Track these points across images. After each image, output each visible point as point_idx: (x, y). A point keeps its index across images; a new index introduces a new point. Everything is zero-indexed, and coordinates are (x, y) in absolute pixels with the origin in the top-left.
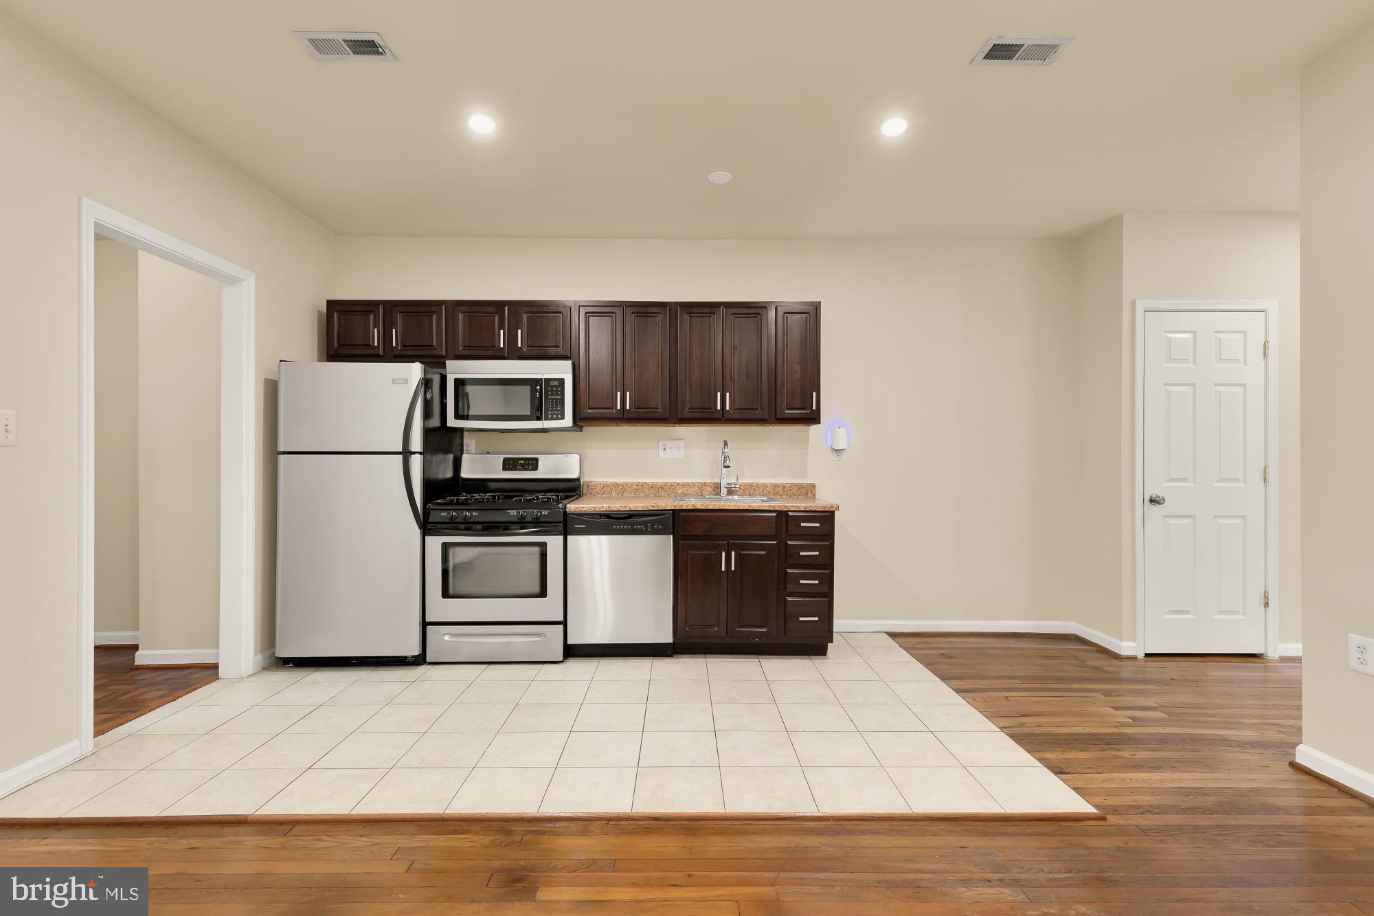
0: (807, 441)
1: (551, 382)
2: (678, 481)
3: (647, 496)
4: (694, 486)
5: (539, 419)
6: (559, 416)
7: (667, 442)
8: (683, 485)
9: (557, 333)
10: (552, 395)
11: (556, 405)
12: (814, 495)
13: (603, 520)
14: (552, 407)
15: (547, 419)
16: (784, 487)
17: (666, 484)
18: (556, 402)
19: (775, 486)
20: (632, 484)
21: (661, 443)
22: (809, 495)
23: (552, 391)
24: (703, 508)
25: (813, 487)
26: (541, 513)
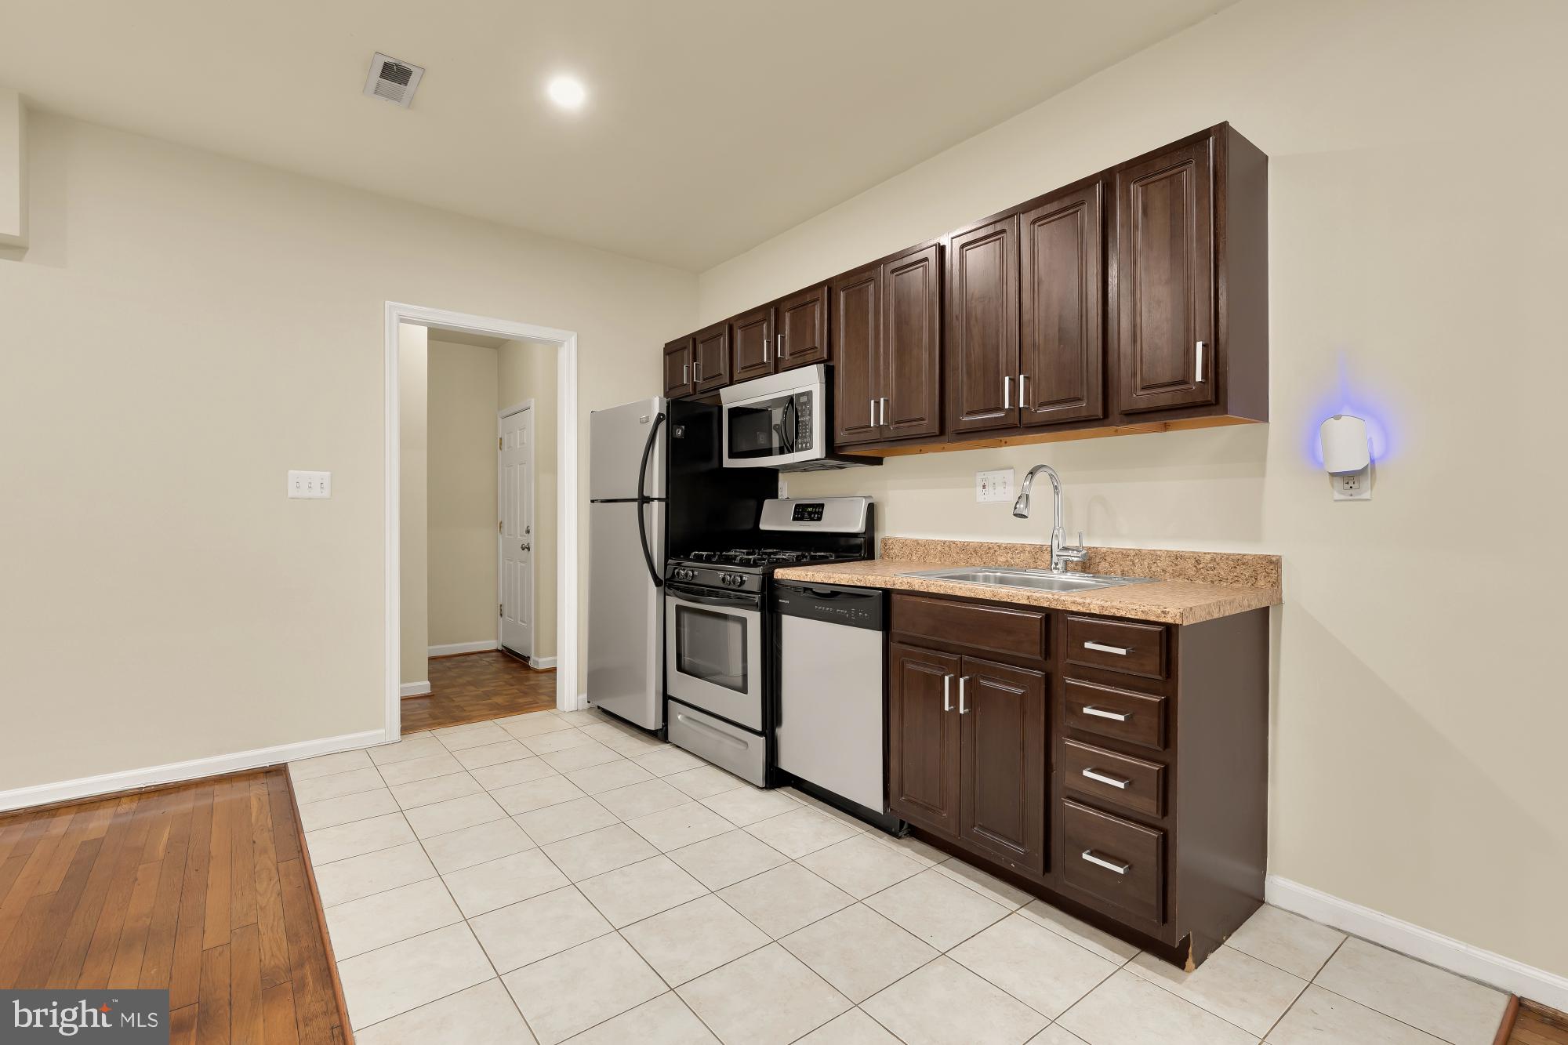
1: (801, 398)
6: (808, 445)
7: (987, 474)
8: (1009, 548)
9: (814, 328)
10: (801, 415)
11: (806, 429)
13: (808, 595)
14: (802, 432)
15: (797, 449)
16: (1198, 562)
18: (806, 425)
21: (980, 477)
23: (801, 411)
26: (742, 578)
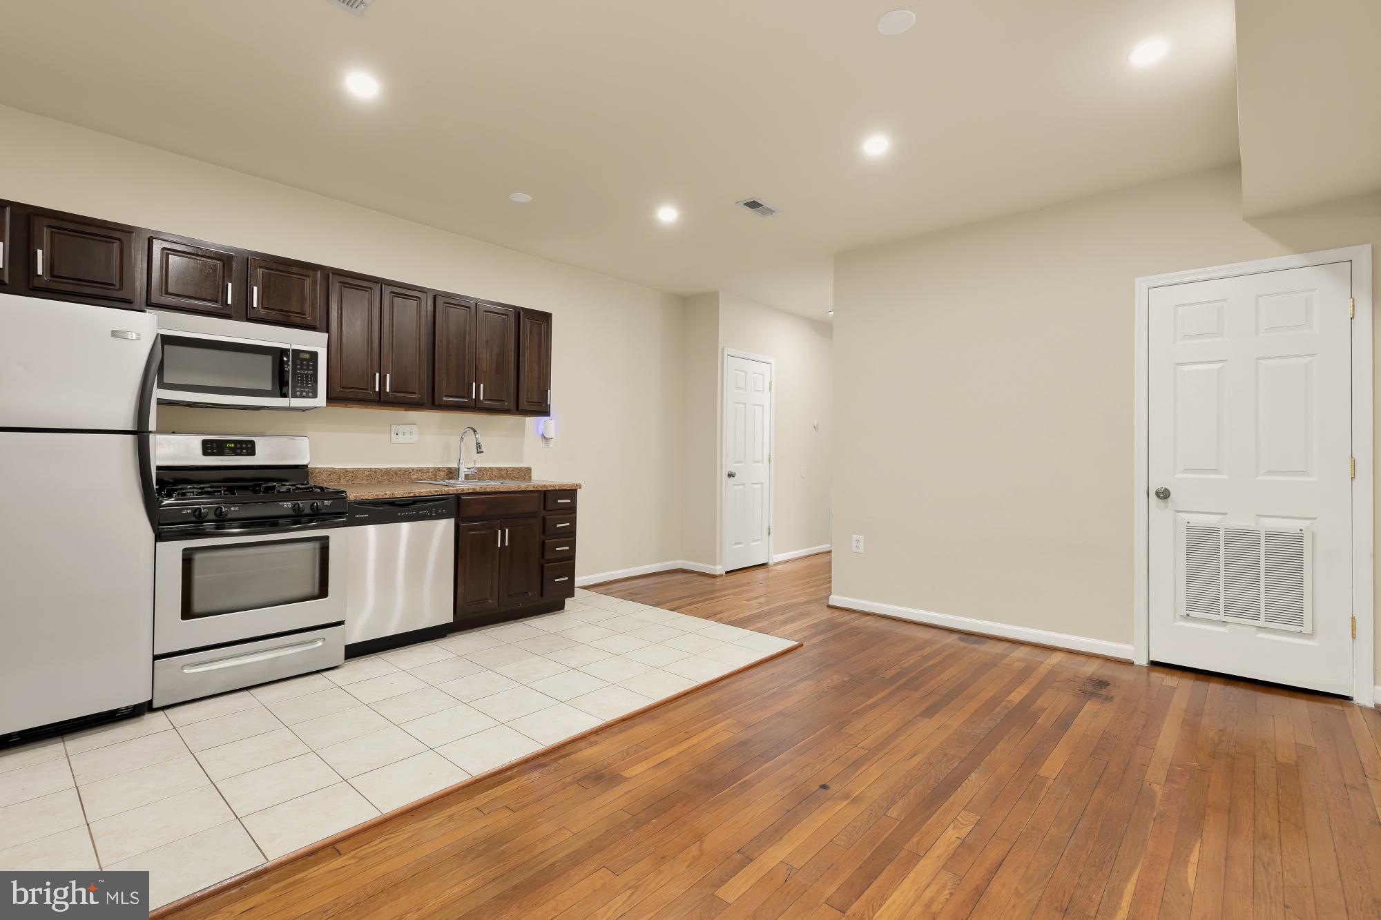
0: (524, 430)
1: (301, 354)
2: (412, 467)
3: (380, 483)
4: (428, 472)
5: (284, 395)
6: (310, 394)
7: (399, 427)
8: (419, 471)
9: (303, 298)
10: (301, 369)
11: (307, 381)
12: (530, 477)
13: (388, 508)
14: (302, 383)
15: (294, 396)
16: (507, 471)
17: (400, 470)
18: (307, 378)
19: (500, 469)
20: (364, 470)
21: (394, 427)
22: (527, 477)
23: (302, 364)
24: (481, 491)
25: (529, 469)
26: (323, 503)
